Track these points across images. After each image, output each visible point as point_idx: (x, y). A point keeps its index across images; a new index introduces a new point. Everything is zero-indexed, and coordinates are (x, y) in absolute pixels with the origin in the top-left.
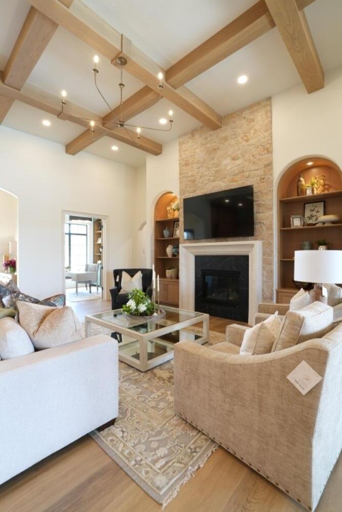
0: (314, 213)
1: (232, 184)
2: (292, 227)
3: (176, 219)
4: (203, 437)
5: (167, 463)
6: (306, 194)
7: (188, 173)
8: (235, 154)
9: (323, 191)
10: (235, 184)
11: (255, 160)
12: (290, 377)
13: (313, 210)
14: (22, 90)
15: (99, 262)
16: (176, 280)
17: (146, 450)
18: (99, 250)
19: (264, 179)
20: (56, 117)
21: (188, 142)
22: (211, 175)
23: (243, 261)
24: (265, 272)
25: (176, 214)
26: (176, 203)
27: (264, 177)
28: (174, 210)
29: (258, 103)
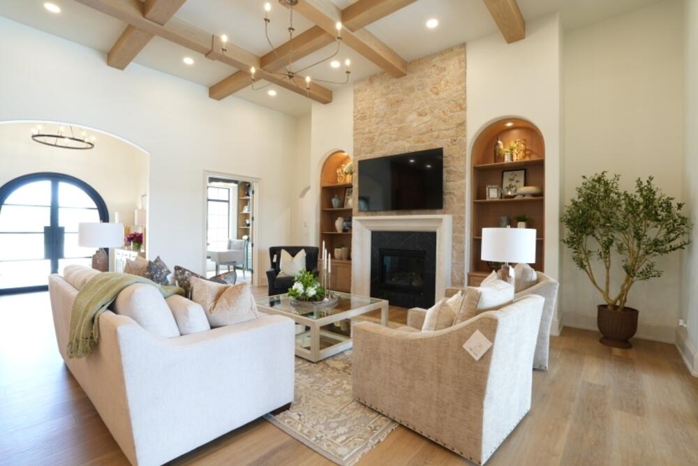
0: (514, 183)
1: (417, 144)
2: (488, 200)
3: (348, 184)
4: (383, 418)
5: (347, 438)
6: (504, 161)
7: (364, 129)
8: (421, 109)
9: (524, 157)
10: (422, 144)
11: (446, 117)
12: (466, 346)
13: (512, 180)
14: (165, 25)
15: (245, 237)
16: (347, 262)
17: (325, 429)
18: (245, 222)
19: (455, 141)
20: (204, 56)
21: (366, 90)
22: (393, 132)
23: (429, 239)
24: (455, 252)
25: (348, 179)
26: (349, 164)
27: (455, 138)
28: (346, 174)
29: (451, 49)
